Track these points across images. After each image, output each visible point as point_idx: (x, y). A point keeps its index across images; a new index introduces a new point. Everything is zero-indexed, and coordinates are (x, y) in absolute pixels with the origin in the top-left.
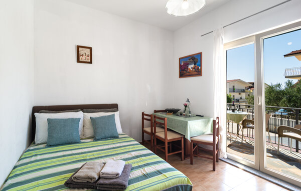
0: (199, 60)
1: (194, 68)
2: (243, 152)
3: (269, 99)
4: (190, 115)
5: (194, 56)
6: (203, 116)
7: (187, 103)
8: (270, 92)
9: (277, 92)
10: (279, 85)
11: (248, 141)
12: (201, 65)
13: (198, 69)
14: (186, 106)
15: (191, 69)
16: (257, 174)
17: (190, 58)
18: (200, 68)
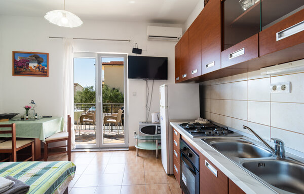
0: (45, 60)
1: (38, 68)
2: (83, 141)
3: (86, 98)
4: (36, 117)
5: (38, 55)
6: (51, 117)
7: (30, 105)
8: (86, 93)
9: (91, 93)
10: (92, 87)
11: (83, 133)
12: (47, 66)
13: (43, 69)
14: (27, 109)
15: (34, 68)
16: (99, 150)
17: (33, 55)
18: (46, 68)
